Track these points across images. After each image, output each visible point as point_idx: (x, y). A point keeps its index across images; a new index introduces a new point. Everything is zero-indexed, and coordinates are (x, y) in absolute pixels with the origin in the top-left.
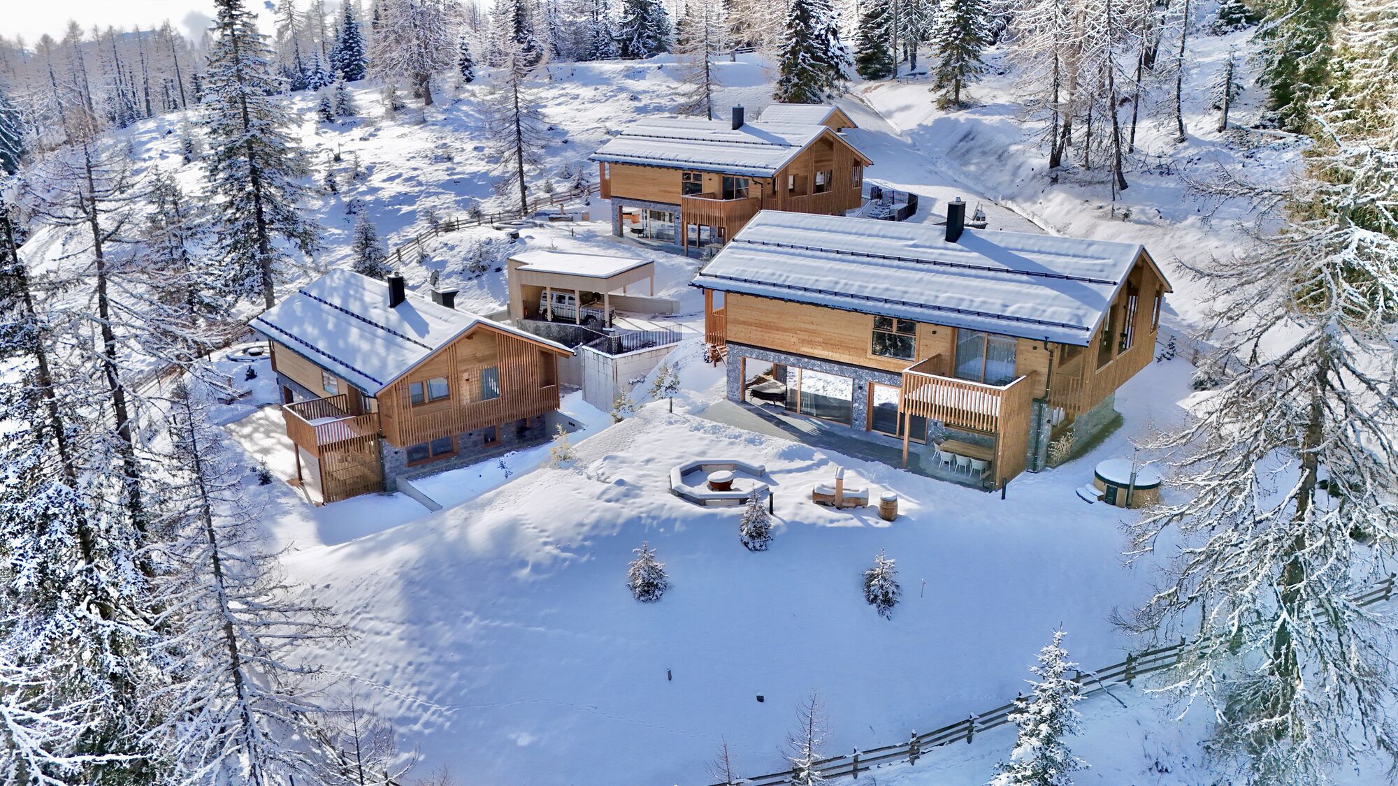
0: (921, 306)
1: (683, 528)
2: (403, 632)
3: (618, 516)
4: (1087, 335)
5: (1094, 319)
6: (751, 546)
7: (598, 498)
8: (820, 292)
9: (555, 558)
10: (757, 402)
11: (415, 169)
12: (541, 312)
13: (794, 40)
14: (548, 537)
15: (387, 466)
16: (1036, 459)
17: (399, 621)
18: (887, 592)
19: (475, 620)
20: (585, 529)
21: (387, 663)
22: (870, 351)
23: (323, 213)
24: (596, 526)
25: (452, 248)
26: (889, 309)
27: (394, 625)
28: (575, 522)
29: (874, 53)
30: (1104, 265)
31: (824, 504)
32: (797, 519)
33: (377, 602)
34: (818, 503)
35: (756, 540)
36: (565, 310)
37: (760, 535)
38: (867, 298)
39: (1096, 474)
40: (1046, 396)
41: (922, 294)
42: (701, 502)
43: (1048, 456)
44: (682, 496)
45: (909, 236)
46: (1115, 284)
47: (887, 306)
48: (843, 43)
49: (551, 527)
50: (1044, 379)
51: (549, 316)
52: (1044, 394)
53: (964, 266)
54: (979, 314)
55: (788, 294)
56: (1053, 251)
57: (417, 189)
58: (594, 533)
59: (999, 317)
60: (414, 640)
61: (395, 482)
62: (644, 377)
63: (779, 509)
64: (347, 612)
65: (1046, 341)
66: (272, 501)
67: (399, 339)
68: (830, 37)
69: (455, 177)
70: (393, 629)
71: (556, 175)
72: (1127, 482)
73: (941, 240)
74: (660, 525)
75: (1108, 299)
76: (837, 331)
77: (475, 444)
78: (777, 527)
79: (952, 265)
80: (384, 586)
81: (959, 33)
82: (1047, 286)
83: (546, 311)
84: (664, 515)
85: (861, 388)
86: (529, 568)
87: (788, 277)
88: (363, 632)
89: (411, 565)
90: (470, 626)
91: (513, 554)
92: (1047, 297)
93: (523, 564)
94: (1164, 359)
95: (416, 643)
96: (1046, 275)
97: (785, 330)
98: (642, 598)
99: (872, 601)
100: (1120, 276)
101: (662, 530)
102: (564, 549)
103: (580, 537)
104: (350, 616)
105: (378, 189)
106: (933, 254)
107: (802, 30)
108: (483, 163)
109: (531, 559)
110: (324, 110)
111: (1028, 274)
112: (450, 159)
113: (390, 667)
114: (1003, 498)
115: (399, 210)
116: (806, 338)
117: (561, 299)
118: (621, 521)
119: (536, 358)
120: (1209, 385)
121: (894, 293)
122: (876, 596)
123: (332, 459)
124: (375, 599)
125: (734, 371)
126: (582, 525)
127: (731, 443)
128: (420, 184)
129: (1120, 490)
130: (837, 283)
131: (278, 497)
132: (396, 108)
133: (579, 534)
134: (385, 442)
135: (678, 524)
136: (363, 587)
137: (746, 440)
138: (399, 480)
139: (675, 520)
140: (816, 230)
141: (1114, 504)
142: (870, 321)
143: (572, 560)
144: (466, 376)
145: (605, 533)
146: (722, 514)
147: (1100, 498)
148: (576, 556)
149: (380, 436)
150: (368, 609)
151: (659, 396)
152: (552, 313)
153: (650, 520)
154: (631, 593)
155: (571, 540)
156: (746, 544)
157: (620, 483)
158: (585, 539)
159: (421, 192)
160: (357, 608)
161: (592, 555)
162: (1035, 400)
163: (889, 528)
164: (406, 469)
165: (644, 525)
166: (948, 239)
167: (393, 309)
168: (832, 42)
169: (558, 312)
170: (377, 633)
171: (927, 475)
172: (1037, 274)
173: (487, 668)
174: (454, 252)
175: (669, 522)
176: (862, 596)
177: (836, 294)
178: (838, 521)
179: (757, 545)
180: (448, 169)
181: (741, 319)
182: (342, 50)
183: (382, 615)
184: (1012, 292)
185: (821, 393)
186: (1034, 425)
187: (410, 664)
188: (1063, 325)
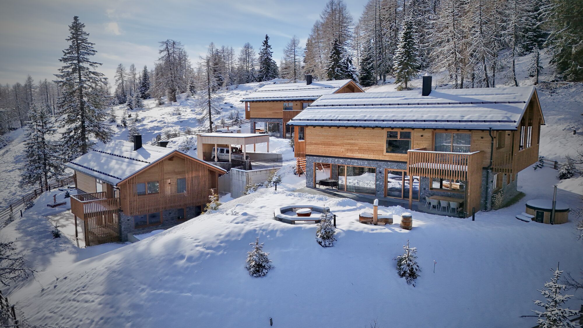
0: (414, 121)
1: (282, 235)
2: (102, 300)
3: (242, 230)
4: (516, 124)
5: (518, 117)
6: (323, 244)
7: (231, 222)
8: (356, 120)
9: (202, 253)
10: (323, 187)
11: (163, 118)
12: (212, 158)
13: (333, 63)
14: (199, 242)
15: (123, 227)
16: (486, 203)
17: (102, 293)
18: (412, 268)
19: (148, 290)
20: (222, 237)
21: (88, 319)
22: (385, 151)
23: (119, 134)
24: (228, 235)
25: (175, 142)
26: (396, 124)
27: (98, 296)
28: (216, 234)
29: (367, 76)
30: (516, 96)
31: (365, 223)
32: (351, 229)
33: (92, 284)
34: (363, 222)
35: (326, 241)
36: (224, 156)
37: (328, 238)
38: (383, 121)
39: (527, 206)
40: (491, 165)
41: (414, 116)
42: (292, 222)
43: (493, 203)
44: (281, 220)
45: (402, 96)
46: (524, 102)
47: (395, 123)
48: (354, 67)
49: (201, 237)
50: (489, 155)
51: (216, 159)
52: (489, 164)
53: (435, 104)
54: (448, 121)
55: (339, 123)
56: (484, 94)
57: (163, 125)
58: (227, 239)
59: (460, 121)
60: (108, 304)
61: (127, 236)
62: (263, 183)
63: (339, 225)
64: (72, 291)
65: (490, 130)
66: (56, 246)
67: (135, 162)
68: (348, 63)
69: (180, 120)
70: (97, 299)
71: (226, 118)
72: (550, 208)
73: (420, 96)
74: (267, 234)
75: (523, 109)
76: (367, 142)
77: (172, 219)
78: (339, 234)
79: (428, 104)
80: (98, 275)
81: (406, 58)
82: (484, 107)
83: (214, 157)
84: (270, 228)
85: (380, 172)
86: (186, 259)
87: (338, 116)
88: (78, 301)
89: (115, 263)
90: (144, 294)
91: (177, 252)
92: (486, 111)
93: (182, 257)
94: (538, 168)
95: (109, 306)
96: (483, 103)
97: (337, 145)
98: (255, 275)
99: (402, 276)
100: (527, 99)
101: (268, 236)
102: (208, 248)
103: (218, 242)
104: (74, 293)
105: (145, 125)
106: (417, 101)
107: (336, 58)
108: (194, 115)
109: (187, 254)
110: (130, 105)
111: (472, 103)
112: (180, 114)
113: (88, 321)
114: (473, 220)
115: (154, 132)
116: (349, 148)
117: (222, 151)
118: (243, 232)
119: (207, 173)
120: (569, 176)
121: (398, 117)
122: (405, 272)
123: (92, 222)
124: (91, 282)
125: (310, 171)
126: (220, 235)
127: (309, 200)
128: (165, 123)
129: (545, 213)
130: (365, 116)
131: (61, 244)
132: (160, 104)
133: (218, 240)
134: (122, 214)
135: (278, 233)
136: (86, 276)
137: (317, 199)
138: (129, 235)
139: (277, 231)
140: (352, 98)
141: (542, 222)
142: (384, 133)
143: (212, 254)
144: (169, 181)
145: (233, 239)
146: (305, 227)
147: (533, 219)
148: (214, 252)
149: (120, 210)
150: (85, 288)
151: (270, 186)
152: (218, 158)
153: (261, 231)
154: (248, 272)
155: (213, 243)
156: (320, 243)
157: (245, 214)
158: (221, 242)
159: (165, 126)
160: (79, 288)
161: (225, 251)
162: (484, 168)
163: (408, 233)
164: (133, 229)
165: (257, 234)
166: (423, 95)
167: (135, 151)
168: (350, 65)
169: (220, 157)
170: (86, 302)
171: (424, 212)
172: (477, 103)
173: (151, 319)
174: (175, 144)
175: (273, 232)
176: (395, 272)
177: (365, 121)
178: (376, 230)
179: (327, 244)
180: (178, 117)
181: (314, 142)
182: (142, 87)
183: (91, 291)
184: (465, 111)
185: (356, 185)
186: (484, 183)
187: (102, 319)
188: (499, 121)
